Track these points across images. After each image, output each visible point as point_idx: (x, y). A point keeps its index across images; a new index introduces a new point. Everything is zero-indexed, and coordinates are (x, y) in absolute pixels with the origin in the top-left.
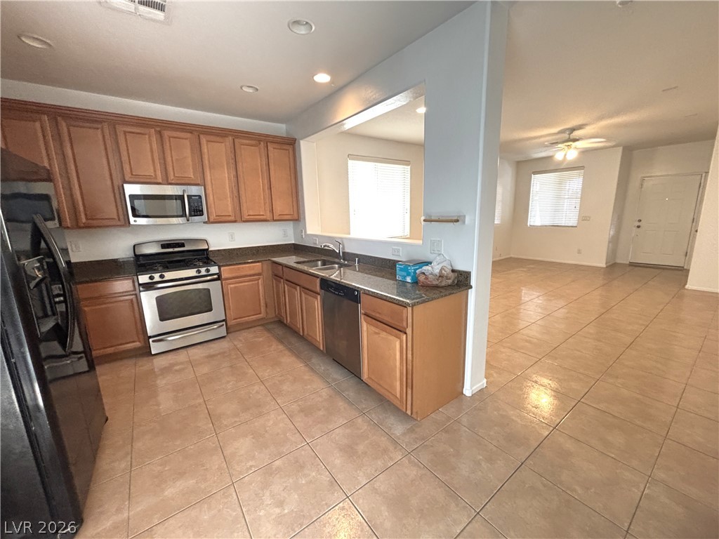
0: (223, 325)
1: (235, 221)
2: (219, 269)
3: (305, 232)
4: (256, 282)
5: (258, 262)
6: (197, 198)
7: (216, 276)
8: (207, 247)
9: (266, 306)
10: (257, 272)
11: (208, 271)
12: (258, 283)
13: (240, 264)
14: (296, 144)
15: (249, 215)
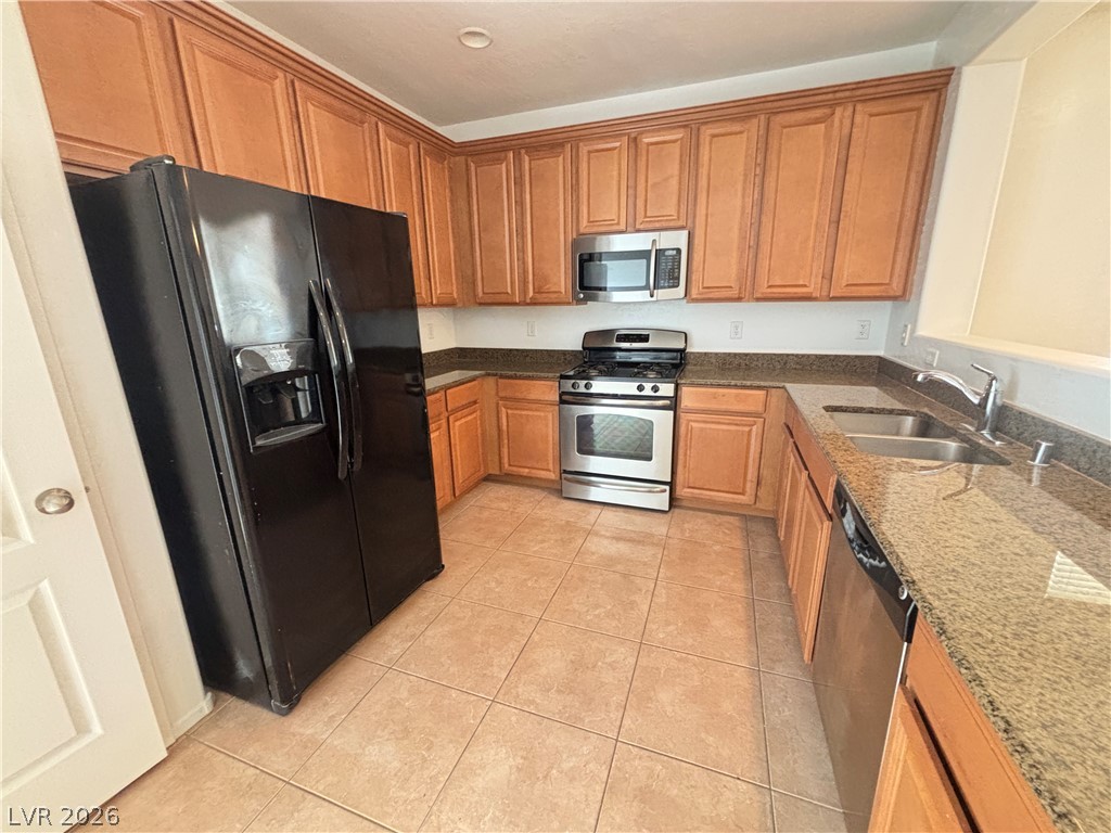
0: (665, 491)
1: (739, 299)
2: (676, 389)
3: (913, 331)
4: (747, 429)
5: (759, 388)
6: (675, 252)
7: (668, 402)
8: (682, 346)
9: (758, 484)
10: (752, 409)
11: (655, 389)
12: (751, 430)
13: (719, 386)
14: (951, 87)
15: (770, 287)
